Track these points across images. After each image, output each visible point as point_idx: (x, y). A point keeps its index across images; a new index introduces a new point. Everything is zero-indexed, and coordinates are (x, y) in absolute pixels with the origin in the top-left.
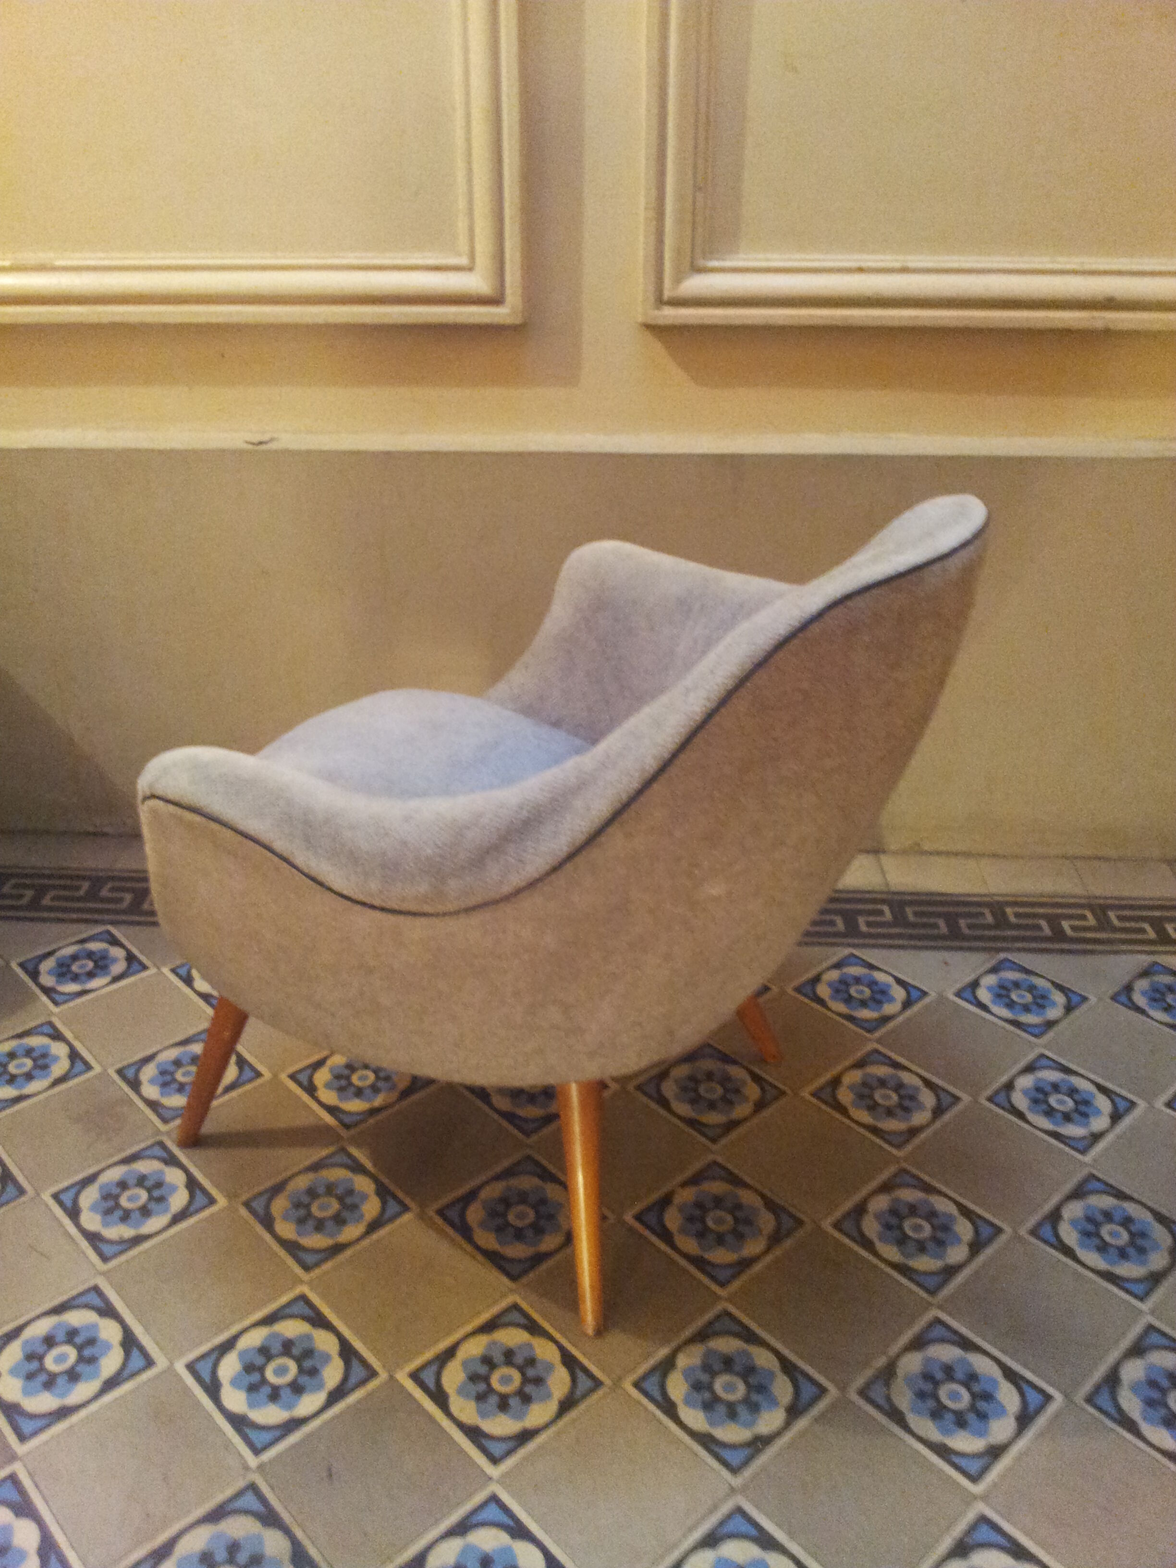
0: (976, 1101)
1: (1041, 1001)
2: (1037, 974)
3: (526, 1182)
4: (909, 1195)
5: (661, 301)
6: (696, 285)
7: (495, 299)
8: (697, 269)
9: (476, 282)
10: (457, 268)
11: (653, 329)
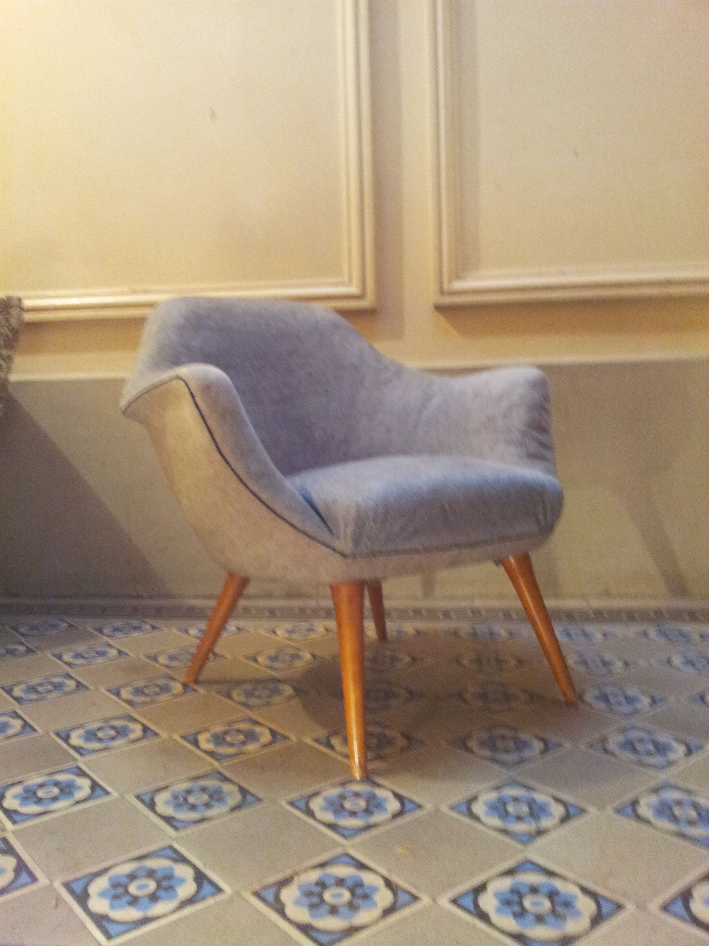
5: (442, 292)
6: (459, 285)
7: (361, 297)
8: (458, 277)
9: (353, 289)
10: (343, 284)
11: (440, 309)
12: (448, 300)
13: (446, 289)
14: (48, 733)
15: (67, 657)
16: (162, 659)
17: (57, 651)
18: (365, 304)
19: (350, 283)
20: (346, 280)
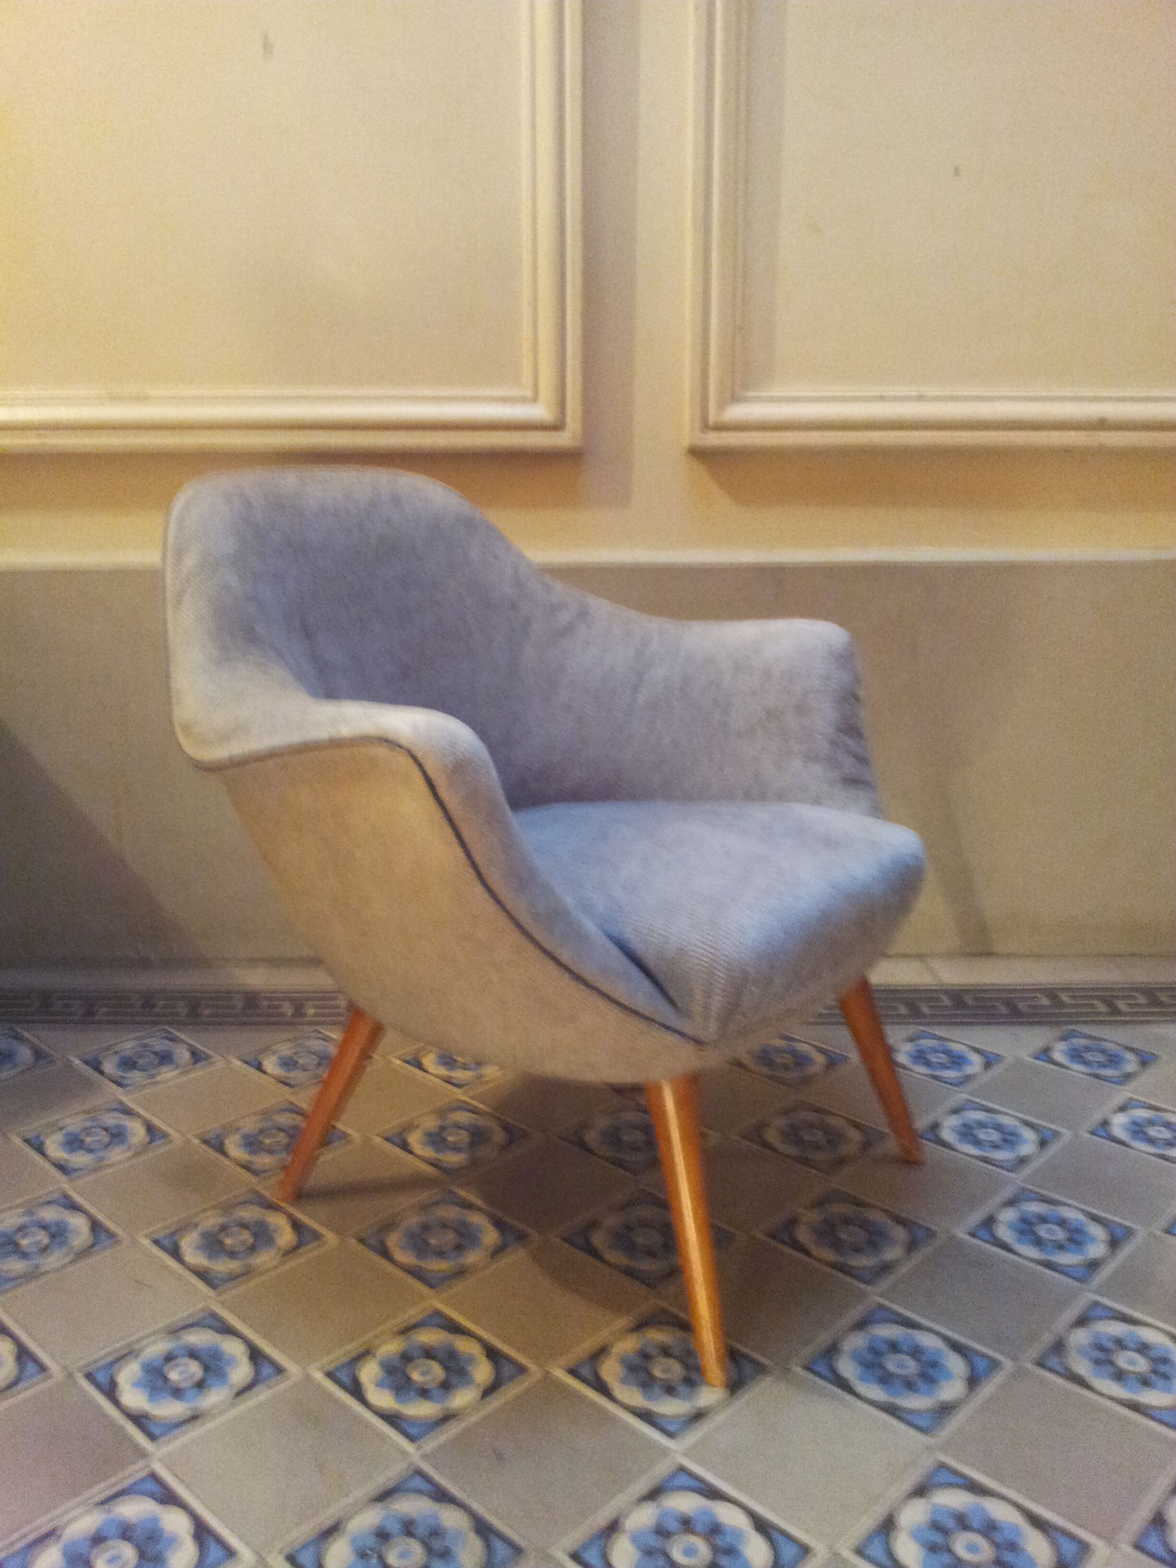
0: (1077, 1136)
1: (1113, 1060)
2: (1105, 1040)
3: (645, 1212)
4: (1035, 1208)
5: (706, 427)
6: (736, 412)
7: (557, 426)
8: (737, 399)
9: (540, 412)
10: (522, 400)
11: (697, 453)
12: (714, 439)
13: (712, 419)
14: (70, 1375)
15: (54, 1147)
16: (235, 1148)
17: (32, 1127)
18: (563, 440)
19: (535, 399)
20: (529, 393)
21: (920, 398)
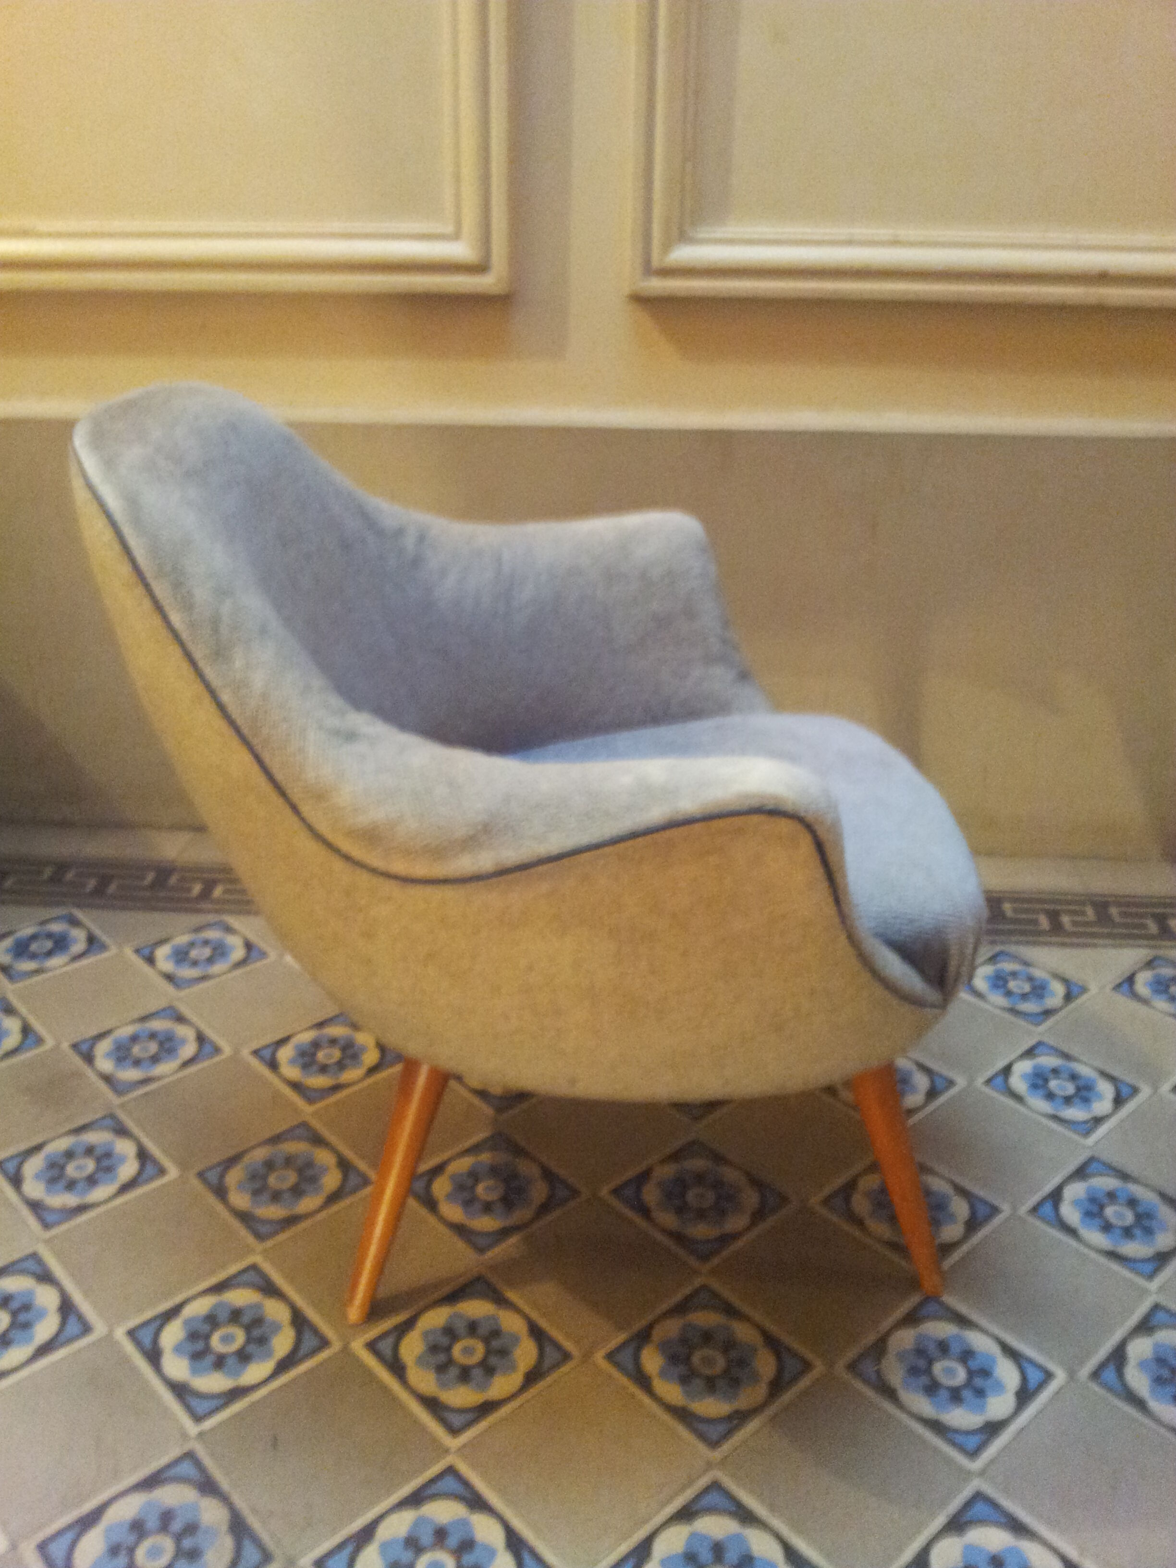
0: (972, 1085)
1: (1039, 991)
2: (1036, 966)
5: (649, 270)
6: (685, 254)
7: (480, 268)
8: (683, 237)
9: (462, 251)
10: (442, 236)
11: (641, 300)
12: (657, 285)
13: (656, 263)
18: (487, 283)
19: (456, 236)
20: (450, 229)
21: (895, 243)
